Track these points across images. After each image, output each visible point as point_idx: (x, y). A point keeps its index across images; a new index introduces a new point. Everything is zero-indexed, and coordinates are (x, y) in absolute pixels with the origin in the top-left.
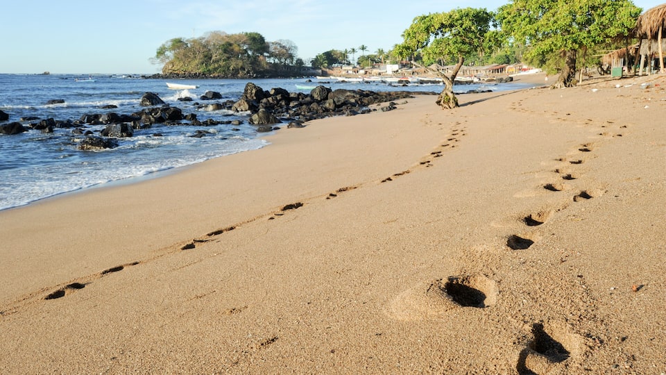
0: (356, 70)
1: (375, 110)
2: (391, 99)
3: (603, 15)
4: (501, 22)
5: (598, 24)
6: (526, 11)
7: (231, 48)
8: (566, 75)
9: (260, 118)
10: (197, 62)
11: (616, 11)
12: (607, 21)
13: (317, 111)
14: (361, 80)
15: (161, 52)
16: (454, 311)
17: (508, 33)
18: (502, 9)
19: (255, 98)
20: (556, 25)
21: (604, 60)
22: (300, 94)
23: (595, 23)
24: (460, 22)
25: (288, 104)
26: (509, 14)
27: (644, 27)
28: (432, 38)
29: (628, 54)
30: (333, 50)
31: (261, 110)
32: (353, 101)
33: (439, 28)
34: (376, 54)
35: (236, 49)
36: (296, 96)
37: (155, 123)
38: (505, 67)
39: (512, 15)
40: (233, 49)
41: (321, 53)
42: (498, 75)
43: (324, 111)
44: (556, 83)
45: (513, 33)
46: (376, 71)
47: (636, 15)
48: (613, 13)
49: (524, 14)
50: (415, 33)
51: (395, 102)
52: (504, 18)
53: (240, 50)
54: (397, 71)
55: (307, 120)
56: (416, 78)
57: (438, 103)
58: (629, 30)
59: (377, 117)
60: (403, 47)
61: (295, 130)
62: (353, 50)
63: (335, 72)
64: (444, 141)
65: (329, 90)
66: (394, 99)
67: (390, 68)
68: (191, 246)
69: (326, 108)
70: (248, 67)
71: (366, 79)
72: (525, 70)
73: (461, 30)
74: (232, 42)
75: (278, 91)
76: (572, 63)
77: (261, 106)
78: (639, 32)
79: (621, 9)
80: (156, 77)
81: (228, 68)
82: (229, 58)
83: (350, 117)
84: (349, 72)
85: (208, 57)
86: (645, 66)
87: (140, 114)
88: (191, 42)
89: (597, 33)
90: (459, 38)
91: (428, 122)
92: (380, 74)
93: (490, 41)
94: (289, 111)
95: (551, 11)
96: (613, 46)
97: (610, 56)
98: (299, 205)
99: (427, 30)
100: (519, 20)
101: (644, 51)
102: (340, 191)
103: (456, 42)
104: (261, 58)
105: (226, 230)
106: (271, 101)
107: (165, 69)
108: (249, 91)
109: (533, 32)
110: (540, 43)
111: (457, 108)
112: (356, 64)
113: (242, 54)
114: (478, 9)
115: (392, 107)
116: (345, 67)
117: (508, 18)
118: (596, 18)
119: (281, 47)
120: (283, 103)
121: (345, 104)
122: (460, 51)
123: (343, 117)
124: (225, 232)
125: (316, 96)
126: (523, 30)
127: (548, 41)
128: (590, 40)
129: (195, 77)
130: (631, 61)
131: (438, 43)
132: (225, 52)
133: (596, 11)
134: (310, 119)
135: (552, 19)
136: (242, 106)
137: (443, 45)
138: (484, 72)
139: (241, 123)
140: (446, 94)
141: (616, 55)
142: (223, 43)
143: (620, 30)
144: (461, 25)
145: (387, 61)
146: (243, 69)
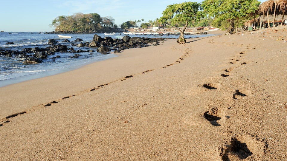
0: (140, 29)
1: (150, 45)
2: (157, 41)
3: (245, 5)
4: (203, 8)
5: (243, 8)
6: (214, 3)
7: (85, 20)
8: (230, 29)
9: (102, 49)
10: (70, 26)
11: (250, 3)
12: (247, 7)
13: (126, 46)
14: (142, 34)
15: (54, 22)
17: (206, 12)
18: (204, 2)
19: (98, 41)
20: (226, 9)
21: (245, 24)
22: (117, 39)
23: (242, 8)
24: (186, 7)
25: (112, 43)
26: (206, 4)
27: (261, 10)
28: (175, 15)
29: (255, 22)
30: (130, 21)
31: (101, 46)
32: (140, 42)
33: (178, 10)
34: (149, 22)
35: (88, 20)
36: (116, 40)
37: (56, 52)
38: (204, 28)
39: (208, 5)
40: (86, 21)
41: (125, 22)
42: (201, 31)
43: (128, 46)
44: (226, 33)
45: (208, 12)
46: (148, 30)
47: (258, 4)
48: (249, 4)
49: (213, 4)
50: (168, 12)
51: (159, 42)
52: (205, 6)
53: (89, 21)
54: (158, 30)
55: (122, 50)
56: (166, 33)
57: (178, 41)
58: (256, 11)
59: (151, 48)
60: (163, 18)
61: (117, 53)
62: (139, 21)
63: (131, 30)
64: (184, 55)
65: (130, 38)
66: (158, 41)
67: (155, 28)
68: (93, 90)
69: (129, 45)
70: (93, 28)
71: (145, 33)
72: (212, 29)
73: (187, 11)
74: (86, 18)
75: (108, 38)
76: (233, 24)
77: (101, 44)
78: (260, 12)
79: (252, 2)
80: (52, 33)
81: (84, 29)
82: (84, 24)
83: (140, 48)
84: (137, 30)
85: (75, 24)
86: (262, 26)
87: (49, 48)
88: (68, 17)
89: (243, 12)
90: (186, 14)
91: (175, 49)
92: (150, 31)
93: (199, 15)
94: (114, 46)
95: (224, 3)
96: (249, 19)
97: (248, 22)
98: (131, 76)
99: (173, 11)
100: (211, 7)
101: (262, 20)
102: (146, 71)
103: (185, 16)
104: (99, 24)
105: (105, 85)
106: (105, 42)
107: (56, 30)
108: (95, 38)
109: (217, 12)
110: (220, 16)
111: (185, 44)
112: (140, 27)
113: (90, 23)
114: (194, 2)
115: (158, 44)
116: (135, 28)
118: (242, 6)
119: (107, 19)
120: (110, 43)
121: (137, 43)
122: (187, 20)
123: (137, 48)
124: (104, 86)
125: (124, 40)
126: (213, 11)
127: (223, 16)
128: (240, 15)
129: (70, 33)
130: (256, 24)
131: (177, 16)
132: (83, 22)
133: (242, 3)
134: (123, 49)
135: (224, 7)
136: (93, 44)
137: (180, 17)
138: (195, 30)
139: (93, 51)
140: (181, 38)
141: (250, 22)
142: (82, 18)
143: (252, 11)
144: (187, 9)
145: (154, 26)
146: (91, 29)
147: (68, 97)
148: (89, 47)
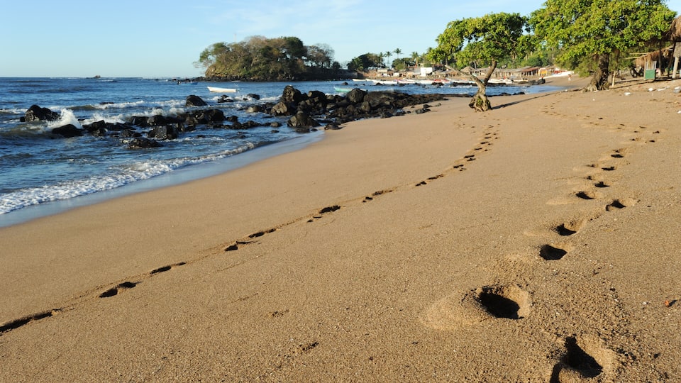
0: (391, 72)
1: (409, 112)
2: (424, 101)
3: (636, 19)
4: (534, 26)
5: (631, 28)
6: (559, 16)
7: (270, 52)
8: (598, 78)
9: (298, 120)
10: (238, 65)
11: (649, 14)
12: (640, 25)
13: (353, 113)
14: (396, 83)
15: (204, 57)
16: (488, 321)
17: (541, 38)
18: (535, 14)
19: (293, 100)
20: (589, 30)
21: (637, 63)
22: (336, 97)
23: (629, 27)
24: (494, 26)
25: (324, 106)
26: (542, 18)
27: (678, 31)
28: (466, 43)
29: (662, 57)
30: (369, 54)
31: (299, 112)
32: (388, 103)
33: (473, 33)
34: (410, 57)
35: (276, 53)
36: (333, 98)
37: (199, 124)
38: (537, 69)
39: (545, 19)
40: (272, 53)
41: (357, 57)
42: (531, 78)
43: (360, 114)
44: (588, 86)
45: (546, 37)
46: (410, 74)
47: (671, 19)
48: (646, 16)
49: (557, 19)
50: (449, 38)
51: (429, 104)
52: (538, 23)
53: (279, 54)
54: (431, 74)
55: (344, 122)
56: (451, 80)
57: (471, 105)
58: (662, 33)
59: (410, 120)
60: (437, 52)
61: (331, 132)
62: (389, 53)
63: (370, 75)
64: (477, 145)
65: (365, 93)
66: (428, 101)
67: (424, 71)
68: (234, 248)
69: (361, 110)
70: (287, 70)
71: (400, 82)
72: (557, 72)
73: (494, 34)
74: (272, 46)
75: (315, 94)
76: (605, 68)
77: (299, 109)
78: (673, 36)
79: (654, 13)
80: (199, 79)
81: (268, 71)
82: (268, 61)
83: (384, 119)
84: (384, 74)
85: (248, 61)
86: (679, 67)
87: (185, 115)
88: (232, 46)
89: (630, 37)
90: (492, 43)
91: (462, 125)
92: (414, 76)
93: (523, 45)
94: (326, 113)
95: (584, 15)
96: (646, 49)
97: (643, 58)
98: (336, 208)
99: (461, 35)
100: (552, 24)
101: (678, 53)
102: (376, 194)
103: (489, 47)
104: (299, 61)
105: (267, 232)
106: (309, 104)
107: (207, 73)
108: (288, 94)
109: (566, 36)
110: (573, 46)
111: (489, 111)
112: (391, 67)
113: (281, 57)
114: (512, 14)
115: (426, 110)
116: (380, 70)
117: (542, 22)
118: (630, 22)
119: (318, 50)
120: (320, 106)
121: (380, 105)
122: (493, 55)
123: (378, 119)
124: (266, 234)
125: (352, 99)
126: (556, 34)
127: (581, 45)
128: (623, 44)
129: (236, 79)
130: (664, 63)
131: (472, 47)
132: (265, 56)
133: (629, 15)
134: (347, 121)
135: (585, 23)
136: (281, 109)
137: (477, 49)
138: (517, 75)
139: (280, 125)
140: (479, 97)
141: (649, 58)
142: (263, 47)
143: (654, 33)
144: (495, 29)
145: (421, 64)
146: (282, 72)
147: (168, 268)
148: (271, 114)
